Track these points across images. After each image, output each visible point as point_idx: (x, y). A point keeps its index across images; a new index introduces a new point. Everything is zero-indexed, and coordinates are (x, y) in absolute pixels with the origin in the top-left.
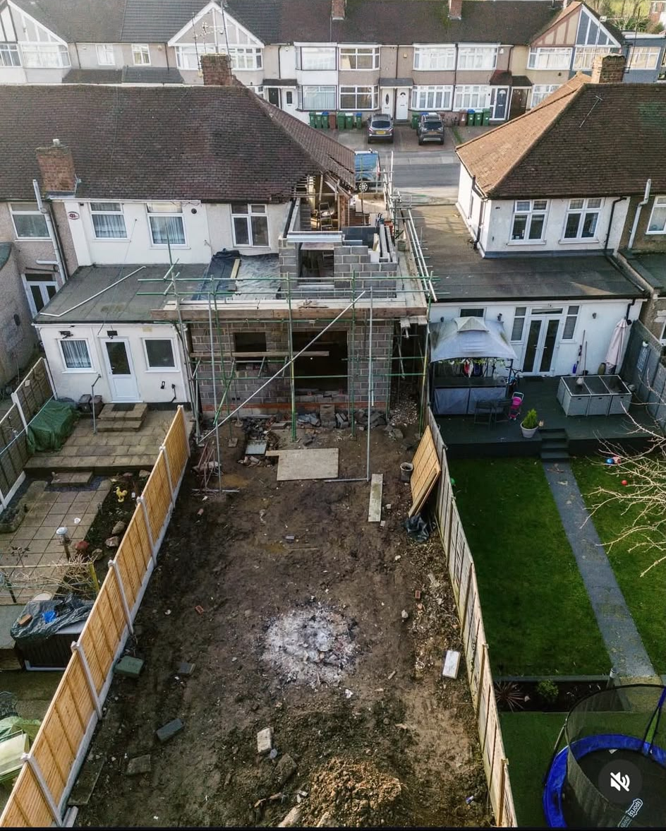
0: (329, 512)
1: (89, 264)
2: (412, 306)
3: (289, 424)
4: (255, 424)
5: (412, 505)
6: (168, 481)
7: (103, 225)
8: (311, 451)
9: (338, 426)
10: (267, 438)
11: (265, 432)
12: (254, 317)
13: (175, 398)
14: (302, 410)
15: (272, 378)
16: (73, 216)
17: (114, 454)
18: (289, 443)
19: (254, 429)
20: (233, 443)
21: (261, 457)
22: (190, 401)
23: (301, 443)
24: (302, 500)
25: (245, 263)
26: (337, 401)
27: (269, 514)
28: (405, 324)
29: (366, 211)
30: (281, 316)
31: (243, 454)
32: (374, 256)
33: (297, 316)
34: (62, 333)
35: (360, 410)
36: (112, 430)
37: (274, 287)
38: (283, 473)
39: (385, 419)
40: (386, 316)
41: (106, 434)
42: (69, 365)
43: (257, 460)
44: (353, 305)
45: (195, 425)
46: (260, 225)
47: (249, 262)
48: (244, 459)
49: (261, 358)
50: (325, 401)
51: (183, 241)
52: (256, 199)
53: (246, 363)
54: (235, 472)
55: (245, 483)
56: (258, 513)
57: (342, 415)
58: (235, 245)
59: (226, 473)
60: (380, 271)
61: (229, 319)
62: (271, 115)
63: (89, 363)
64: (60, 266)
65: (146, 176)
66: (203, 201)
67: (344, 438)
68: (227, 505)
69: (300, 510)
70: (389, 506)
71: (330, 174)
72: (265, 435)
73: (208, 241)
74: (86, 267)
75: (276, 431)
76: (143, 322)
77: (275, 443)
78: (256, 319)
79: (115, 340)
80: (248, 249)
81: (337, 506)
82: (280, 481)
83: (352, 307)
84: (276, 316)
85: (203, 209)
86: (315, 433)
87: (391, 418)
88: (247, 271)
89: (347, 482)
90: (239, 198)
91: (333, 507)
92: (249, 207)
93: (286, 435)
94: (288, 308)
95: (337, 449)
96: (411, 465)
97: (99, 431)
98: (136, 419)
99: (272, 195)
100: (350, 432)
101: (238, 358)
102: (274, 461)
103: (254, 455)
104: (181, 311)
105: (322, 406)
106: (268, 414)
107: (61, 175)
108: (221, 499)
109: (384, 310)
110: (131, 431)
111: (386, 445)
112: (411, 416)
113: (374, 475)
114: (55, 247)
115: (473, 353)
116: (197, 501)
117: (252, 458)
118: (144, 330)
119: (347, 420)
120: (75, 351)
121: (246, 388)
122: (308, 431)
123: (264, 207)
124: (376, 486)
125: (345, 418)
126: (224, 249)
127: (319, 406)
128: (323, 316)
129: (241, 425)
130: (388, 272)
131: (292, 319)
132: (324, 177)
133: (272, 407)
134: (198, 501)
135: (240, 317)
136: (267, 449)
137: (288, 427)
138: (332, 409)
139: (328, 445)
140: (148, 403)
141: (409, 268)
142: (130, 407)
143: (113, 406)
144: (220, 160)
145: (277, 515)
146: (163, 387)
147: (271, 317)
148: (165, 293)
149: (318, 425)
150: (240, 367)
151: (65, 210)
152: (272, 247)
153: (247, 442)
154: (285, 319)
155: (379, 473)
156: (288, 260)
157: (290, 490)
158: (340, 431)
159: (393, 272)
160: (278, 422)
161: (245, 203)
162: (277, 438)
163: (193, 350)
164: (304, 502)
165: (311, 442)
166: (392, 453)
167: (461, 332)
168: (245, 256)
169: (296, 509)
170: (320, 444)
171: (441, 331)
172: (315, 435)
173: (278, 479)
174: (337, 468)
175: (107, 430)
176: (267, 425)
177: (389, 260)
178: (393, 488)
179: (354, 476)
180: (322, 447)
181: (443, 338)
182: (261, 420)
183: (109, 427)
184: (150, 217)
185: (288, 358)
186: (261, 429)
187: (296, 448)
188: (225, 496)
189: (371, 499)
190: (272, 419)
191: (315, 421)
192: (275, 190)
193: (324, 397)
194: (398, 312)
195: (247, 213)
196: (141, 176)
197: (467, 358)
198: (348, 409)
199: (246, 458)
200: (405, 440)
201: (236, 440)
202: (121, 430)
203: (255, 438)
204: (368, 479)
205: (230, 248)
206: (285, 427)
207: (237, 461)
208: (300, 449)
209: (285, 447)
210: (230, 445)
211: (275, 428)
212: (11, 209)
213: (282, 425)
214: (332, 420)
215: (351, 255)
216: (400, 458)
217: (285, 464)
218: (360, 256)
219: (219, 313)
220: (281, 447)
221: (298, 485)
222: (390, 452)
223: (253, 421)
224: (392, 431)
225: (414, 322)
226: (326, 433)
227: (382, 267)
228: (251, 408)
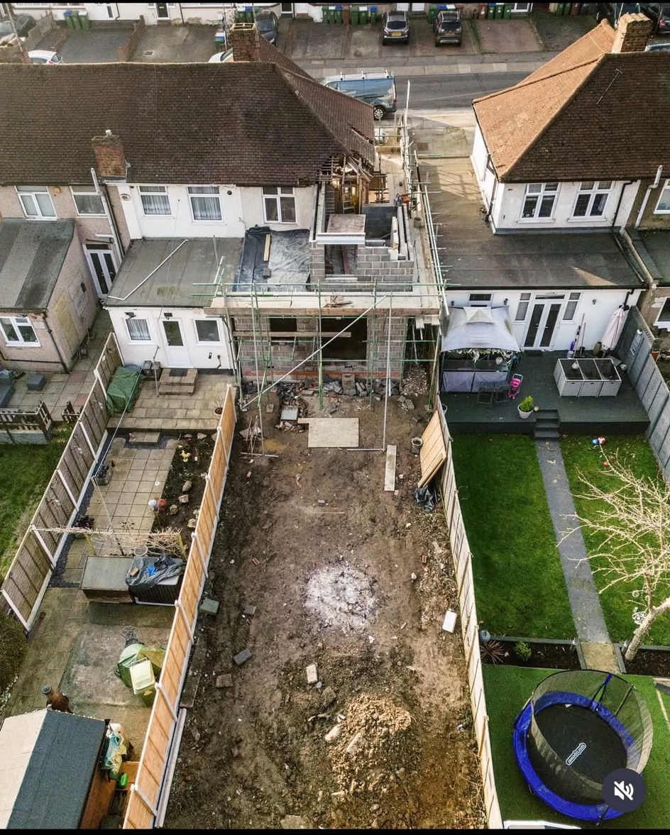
0: (352, 479)
1: (140, 238)
2: (426, 308)
3: (315, 392)
4: (287, 390)
5: (421, 477)
7: (151, 203)
8: (336, 420)
9: (357, 394)
10: (297, 403)
11: (296, 397)
13: (220, 365)
14: (327, 380)
15: (305, 361)
16: (125, 197)
17: (176, 417)
18: (316, 410)
19: (287, 393)
20: (270, 408)
21: (294, 422)
22: (233, 368)
23: (326, 412)
24: (329, 467)
25: (276, 239)
26: (357, 371)
27: (303, 479)
28: (420, 324)
30: (313, 314)
31: (279, 420)
32: (394, 254)
33: (326, 313)
34: (127, 314)
35: (377, 380)
36: (171, 394)
37: (302, 271)
38: (314, 440)
39: (398, 389)
40: (403, 315)
41: (166, 396)
42: (133, 338)
43: (291, 425)
44: (375, 306)
45: (238, 390)
46: (289, 204)
47: (278, 238)
48: (279, 424)
49: (292, 338)
50: (347, 370)
51: (220, 218)
52: (285, 183)
54: (274, 437)
55: (283, 447)
56: (294, 477)
57: (361, 384)
58: (266, 221)
59: (266, 438)
60: (398, 269)
61: (268, 315)
63: (149, 337)
64: (115, 239)
65: (187, 159)
66: (238, 185)
67: (364, 408)
68: (270, 469)
69: (328, 476)
70: (401, 476)
72: (295, 400)
73: (242, 219)
74: (137, 240)
75: (305, 398)
77: (305, 411)
79: (171, 319)
80: (278, 225)
81: (358, 474)
82: (311, 448)
83: (373, 308)
86: (338, 401)
87: (403, 386)
88: (277, 251)
89: (367, 451)
90: (269, 183)
91: (355, 475)
92: (279, 190)
93: (313, 402)
94: (318, 307)
95: (358, 419)
96: (420, 440)
97: (161, 394)
98: (190, 384)
99: (300, 179)
100: (368, 402)
101: (273, 338)
102: (305, 427)
103: (288, 421)
104: (228, 308)
105: (344, 375)
106: (297, 380)
107: (114, 163)
108: (264, 463)
109: (402, 310)
110: (187, 395)
111: (398, 417)
112: (421, 386)
113: (389, 446)
114: (111, 223)
115: (480, 344)
116: (245, 464)
117: (287, 423)
118: (194, 313)
119: (365, 390)
120: (137, 328)
121: (280, 359)
122: (332, 399)
123: (292, 189)
124: (391, 456)
125: (364, 387)
126: (256, 225)
127: (341, 374)
128: (348, 314)
129: (275, 391)
130: (405, 270)
131: (322, 316)
132: (347, 159)
133: (301, 374)
134: (246, 463)
135: (277, 314)
136: (299, 416)
137: (315, 395)
138: (352, 378)
139: (349, 415)
140: (198, 369)
142: (183, 372)
143: (169, 370)
144: (252, 142)
145: (310, 478)
146: (210, 357)
149: (341, 393)
150: (273, 343)
151: (118, 192)
152: (298, 224)
153: (281, 407)
154: (315, 316)
155: (393, 444)
156: (317, 259)
157: (320, 457)
158: (360, 400)
159: (410, 270)
160: (306, 389)
161: (276, 186)
162: (306, 405)
163: (235, 331)
164: (331, 468)
165: (335, 411)
166: (405, 425)
167: (469, 324)
168: (274, 231)
169: (325, 474)
170: (343, 412)
172: (338, 404)
173: (309, 446)
174: (357, 437)
175: (167, 394)
176: (297, 391)
177: (407, 258)
178: (405, 460)
179: (372, 446)
180: (344, 416)
181: (453, 327)
182: (292, 384)
183: (169, 391)
184: (191, 198)
185: (316, 339)
186: (292, 394)
187: (323, 417)
188: (266, 460)
189: (387, 469)
190: (301, 384)
191: (338, 389)
192: (302, 175)
193: (345, 366)
194: (414, 312)
195: (277, 194)
197: (473, 349)
198: (366, 378)
199: (281, 423)
200: (416, 411)
201: (272, 406)
202: (179, 394)
203: (287, 403)
204: (384, 450)
205: (261, 225)
206: (313, 395)
207: (274, 427)
208: (326, 417)
209: (314, 415)
210: (268, 411)
211: (304, 395)
212: (72, 191)
213: (311, 393)
214: (353, 388)
215: (373, 255)
216: (411, 430)
217: (314, 432)
218: (381, 256)
219: (260, 310)
220: (310, 414)
221: (326, 452)
222: (402, 424)
223: (285, 385)
224: (405, 402)
225: (428, 322)
226: (348, 401)
227: (400, 265)
228: (283, 374)
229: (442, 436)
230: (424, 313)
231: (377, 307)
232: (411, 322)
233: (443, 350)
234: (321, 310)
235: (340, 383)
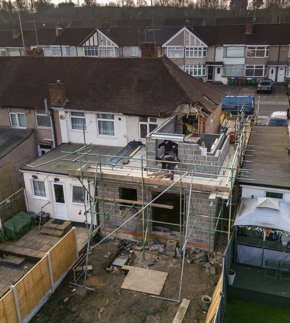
1: (67, 142)
3: (144, 249)
4: (126, 245)
6: (50, 275)
7: (76, 123)
8: (150, 271)
9: (175, 257)
10: (130, 255)
11: (131, 251)
12: (122, 180)
14: (156, 241)
15: (131, 218)
16: (61, 118)
17: (41, 249)
18: (139, 262)
19: (125, 248)
20: (107, 255)
21: (120, 268)
23: (146, 264)
24: (130, 307)
25: (143, 148)
26: (178, 239)
27: (105, 312)
28: (212, 196)
30: (138, 181)
31: (110, 264)
32: (204, 151)
33: (146, 182)
34: (33, 176)
35: (193, 248)
36: (47, 234)
38: (127, 284)
40: (202, 189)
41: (44, 236)
42: (36, 194)
43: (117, 270)
44: (181, 179)
48: (109, 267)
49: (131, 205)
50: (172, 237)
51: (114, 134)
52: (152, 115)
53: (126, 207)
54: (100, 276)
55: (102, 285)
56: (99, 310)
58: (140, 138)
59: (93, 275)
60: (206, 161)
61: (108, 179)
62: (170, 72)
63: (45, 194)
64: (54, 142)
65: (100, 100)
66: (124, 114)
67: (175, 266)
68: (84, 299)
69: (126, 314)
71: (197, 103)
72: (130, 253)
73: (126, 135)
74: (65, 143)
75: (136, 252)
77: (132, 261)
78: (123, 181)
79: (58, 183)
81: (151, 318)
82: (123, 289)
83: (180, 181)
84: (134, 181)
85: (124, 118)
86: (158, 258)
87: (212, 258)
89: (165, 300)
90: (143, 114)
91: (148, 318)
92: (149, 119)
93: (140, 256)
94: (141, 177)
95: (167, 274)
96: (210, 298)
97: (41, 234)
98: (61, 230)
99: (161, 113)
101: (122, 203)
102: (126, 272)
103: (116, 266)
105: (169, 240)
106: (136, 239)
107: (58, 97)
108: (82, 293)
109: (201, 186)
110: (57, 237)
111: (200, 278)
113: (184, 299)
114: (53, 132)
115: (266, 224)
116: (68, 291)
117: (115, 268)
120: (39, 187)
122: (154, 256)
123: (156, 119)
124: (183, 308)
126: (134, 140)
127: (167, 240)
128: (162, 184)
129: (117, 244)
130: (212, 162)
131: (144, 184)
132: (193, 105)
133: (139, 236)
135: (114, 179)
136: (125, 264)
138: (174, 244)
139: (162, 270)
140: (72, 222)
142: (61, 222)
143: (54, 220)
144: (138, 93)
145: (110, 314)
146: (80, 214)
147: (132, 181)
148: (73, 161)
149: (163, 253)
150: (121, 208)
151: (58, 115)
153: (117, 255)
154: (139, 183)
155: (188, 299)
156: (151, 149)
157: (126, 298)
158: (174, 260)
159: (215, 162)
160: (140, 246)
161: (146, 117)
162: (135, 257)
163: (97, 194)
165: (153, 265)
166: (202, 285)
167: (259, 208)
168: (144, 145)
169: (124, 313)
170: (158, 267)
171: (248, 204)
172: (158, 260)
173: (122, 287)
174: (162, 287)
175: (45, 234)
176: (133, 247)
178: (194, 313)
179: (171, 297)
180: (158, 269)
182: (133, 242)
183: (46, 232)
184: (98, 121)
186: (129, 249)
187: (142, 267)
188: (85, 291)
189: (175, 319)
190: (138, 243)
191: (161, 250)
192: (163, 111)
193: (171, 235)
194: (210, 188)
195: (147, 122)
196: (97, 100)
197: (260, 227)
199: (111, 267)
201: (110, 253)
202: (52, 235)
203: (123, 254)
204: (179, 301)
205: (137, 140)
206: (141, 250)
207: (105, 269)
208: (144, 268)
209: (136, 265)
210: (106, 256)
211: (136, 250)
212: (36, 113)
213: (140, 248)
214: (173, 251)
215: (189, 149)
216: (207, 290)
217: (131, 277)
218: (194, 150)
219: (102, 175)
220: (134, 264)
221: (133, 294)
222: (201, 283)
223: (127, 242)
224: (209, 268)
225: (219, 196)
226: (166, 260)
227: (208, 159)
228: (127, 234)
230: (218, 189)
231: (182, 181)
233: (236, 224)
234: (143, 179)
235: (165, 247)
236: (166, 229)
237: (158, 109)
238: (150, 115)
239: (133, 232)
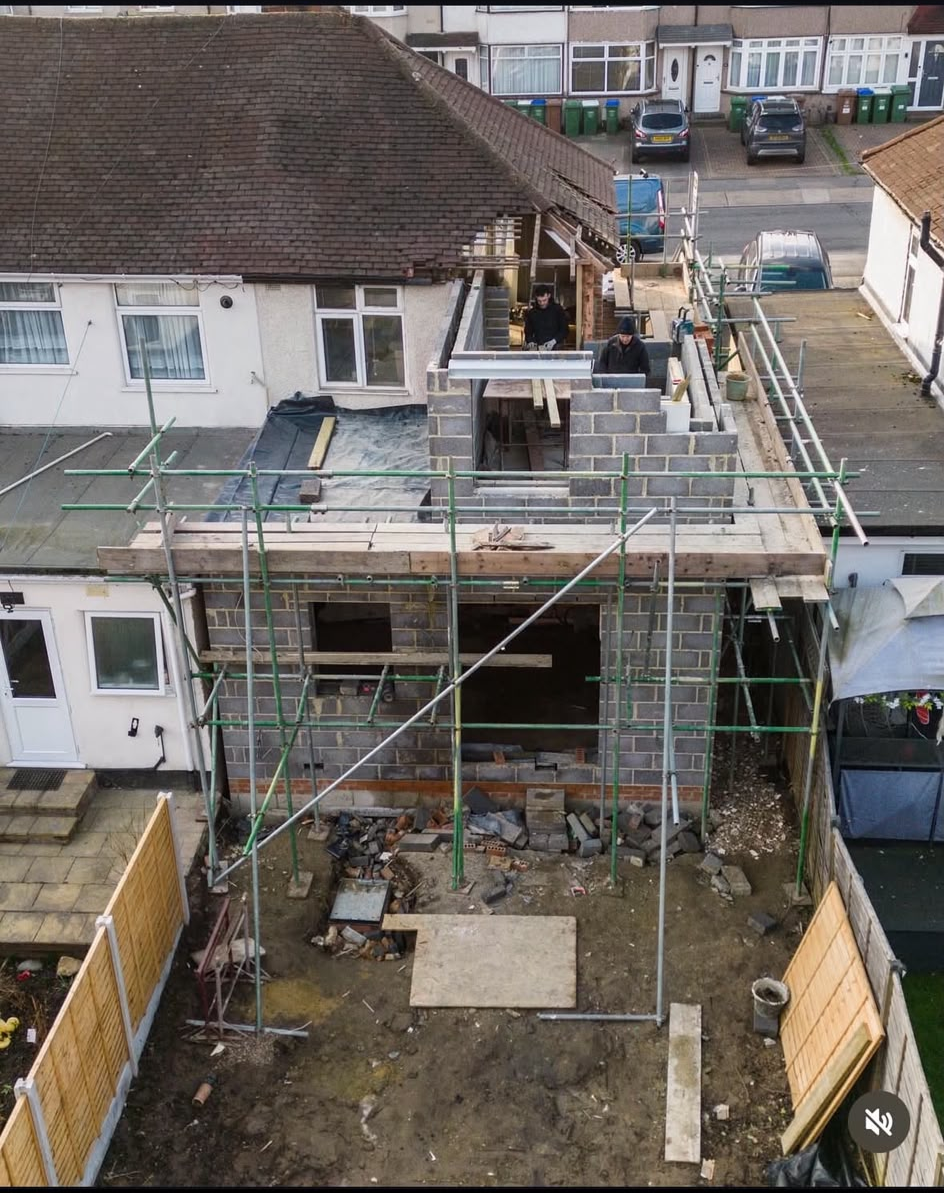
0: (554, 1117)
2: (781, 550)
3: (441, 839)
4: (358, 834)
5: (791, 1115)
6: (119, 1007)
8: (503, 921)
9: (572, 849)
10: (388, 873)
11: (385, 856)
12: (361, 569)
13: (163, 760)
14: (480, 800)
15: (405, 725)
17: (2, 907)
18: (444, 893)
19: (357, 845)
20: (301, 885)
21: (370, 927)
22: (198, 768)
23: (474, 895)
24: (476, 1073)
25: (347, 426)
26: (570, 780)
27: (386, 1113)
28: (766, 597)
29: (639, 306)
30: (431, 569)
31: (325, 920)
32: (677, 415)
33: (471, 569)
35: (633, 808)
36: (3, 840)
37: (413, 490)
38: (430, 986)
39: (698, 835)
40: (710, 574)
43: (359, 938)
44: (623, 545)
45: (206, 831)
46: (385, 337)
47: (357, 424)
48: (324, 933)
49: (376, 669)
50: (541, 777)
51: (200, 373)
52: (376, 273)
53: (340, 681)
54: (301, 973)
55: (327, 1006)
56: (356, 1108)
57: (584, 818)
58: (324, 383)
59: (276, 975)
60: (691, 454)
61: (300, 575)
65: (117, 219)
66: (249, 279)
67: (592, 886)
68: (275, 1076)
69: (471, 1104)
70: (722, 1110)
71: (559, 213)
72: (382, 863)
73: (260, 375)
75: (412, 857)
76: (86, 572)
77: (408, 894)
78: (362, 576)
79: (18, 614)
80: (356, 393)
81: (575, 1099)
82: (417, 1008)
83: (618, 551)
84: (417, 569)
85: (246, 297)
86: (513, 867)
87: (713, 831)
88: (350, 448)
89: (602, 1022)
90: (335, 273)
91: (563, 1102)
92: (359, 293)
93: (436, 868)
94: (448, 548)
95: (572, 920)
96: (780, 987)
98: (62, 812)
99: (416, 264)
100: (605, 870)
101: (321, 668)
102: (405, 942)
103: (354, 923)
104: (173, 553)
105: (531, 792)
106: (392, 806)
108: (260, 1055)
109: (708, 560)
111: (704, 915)
112: (767, 830)
113: (675, 1007)
116: (195, 1057)
117: (349, 932)
118: (90, 593)
119: (595, 835)
121: (340, 740)
122: (495, 860)
123: (394, 292)
124: (684, 1041)
125: (591, 828)
126: (298, 394)
127: (523, 790)
128: (540, 570)
129: (322, 836)
130: (713, 457)
131: (460, 577)
132: (544, 220)
133: (403, 789)
134: (199, 1054)
135: (322, 569)
136: (388, 909)
137: (443, 847)
138: (558, 800)
139: (548, 907)
140: (96, 771)
141: (759, 444)
142: (50, 778)
144: (292, 180)
145: (408, 1115)
146: (133, 733)
147: (405, 570)
148: (131, 507)
149: (521, 843)
152: (412, 391)
153: (337, 882)
154: (440, 577)
155: (690, 1002)
156: (450, 425)
157: (446, 1039)
158: (579, 865)
159: (726, 456)
160: (417, 831)
161: (349, 283)
162: (414, 877)
163: (209, 645)
164: (482, 1078)
165: (503, 895)
166: (724, 940)
167: (914, 620)
168: (347, 411)
169: (459, 1099)
170: (527, 900)
171: (855, 610)
172: (513, 874)
173: (414, 1001)
174: (572, 976)
176: (389, 836)
177: (715, 426)
178: (732, 1053)
179: (620, 1006)
180: (529, 910)
181: (864, 633)
182: (375, 819)
184: (124, 317)
185: (447, 669)
186: (374, 847)
187: (463, 911)
188: (268, 1046)
189: (672, 1085)
190: (402, 819)
191: (512, 832)
192: (422, 251)
193: (537, 768)
194: (746, 565)
195: (354, 307)
196: (105, 220)
197: (933, 692)
198: (598, 803)
199: (332, 931)
200: (756, 901)
201: (308, 877)
202: (27, 840)
203: (357, 872)
204: (659, 1019)
205: (311, 391)
206: (435, 846)
207: (307, 941)
208: (472, 912)
209: (436, 904)
210: (294, 892)
211: (410, 847)
213: (428, 839)
214: (558, 830)
215: (616, 412)
216: (747, 957)
217: (433, 957)
218: (638, 415)
219: (269, 556)
220: (423, 905)
221: (468, 1023)
222: (717, 936)
223: (354, 823)
224: (720, 873)
225: (791, 593)
226: (542, 867)
227: (697, 445)
228: (351, 789)
229: (858, 963)
230: (777, 567)
231: (627, 551)
232: (737, 597)
233: (839, 694)
234: (457, 556)
235: (521, 817)
236: (510, 748)
237: (400, 246)
238: (370, 273)
239: (377, 777)
